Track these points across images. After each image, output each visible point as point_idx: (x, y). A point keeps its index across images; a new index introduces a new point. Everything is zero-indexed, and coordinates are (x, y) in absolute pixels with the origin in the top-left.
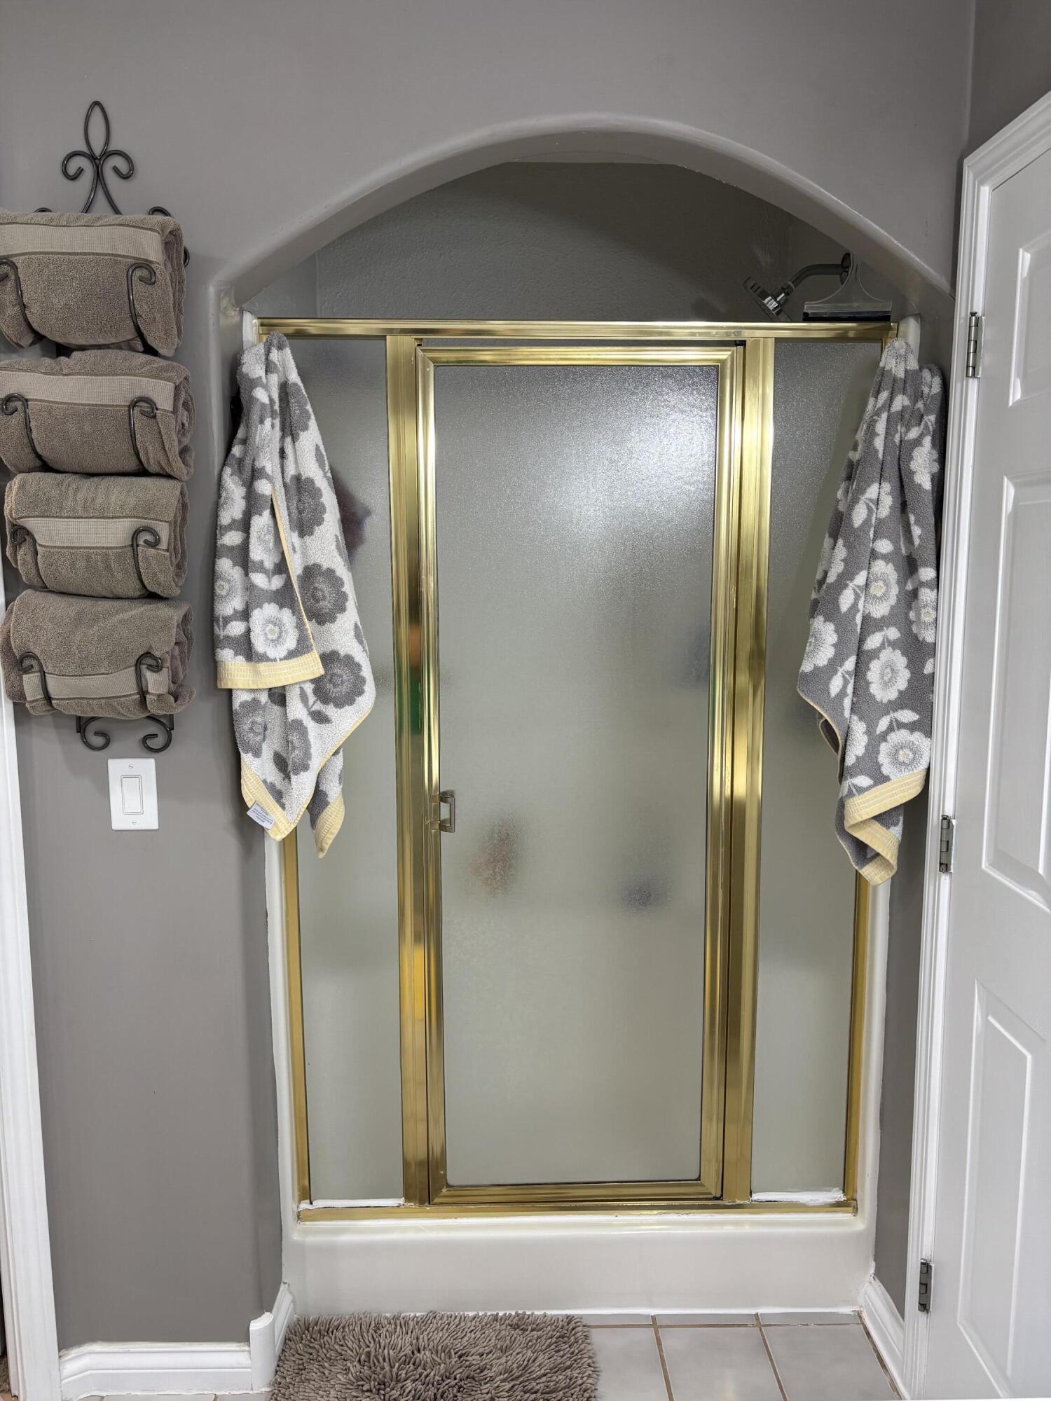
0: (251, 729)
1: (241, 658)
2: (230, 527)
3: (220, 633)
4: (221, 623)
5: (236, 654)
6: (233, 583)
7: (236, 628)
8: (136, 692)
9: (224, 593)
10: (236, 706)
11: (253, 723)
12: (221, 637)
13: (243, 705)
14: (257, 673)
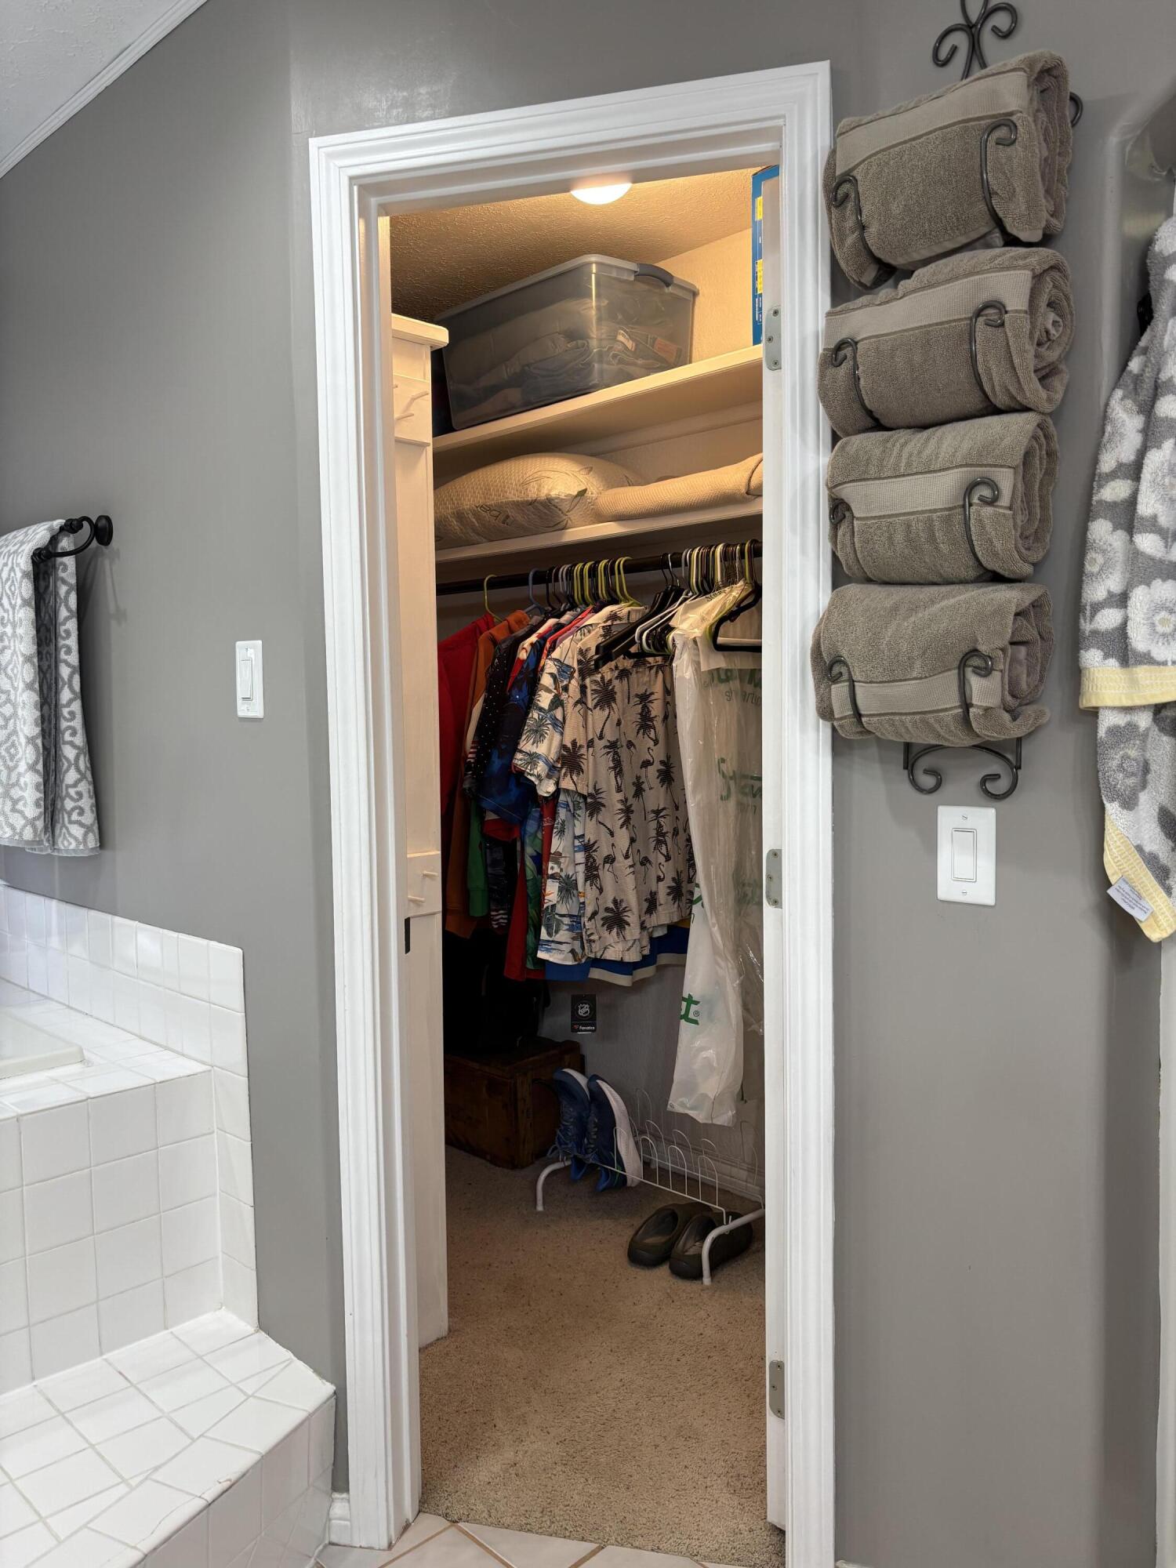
0: (1121, 766)
1: (1113, 662)
2: (1113, 475)
3: (1086, 627)
4: (1088, 613)
5: (1106, 656)
6: (1111, 554)
7: (1108, 619)
8: (957, 704)
9: (1095, 569)
10: (1102, 732)
11: (1126, 757)
12: (1087, 633)
13: (1114, 731)
14: (1133, 682)
